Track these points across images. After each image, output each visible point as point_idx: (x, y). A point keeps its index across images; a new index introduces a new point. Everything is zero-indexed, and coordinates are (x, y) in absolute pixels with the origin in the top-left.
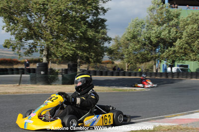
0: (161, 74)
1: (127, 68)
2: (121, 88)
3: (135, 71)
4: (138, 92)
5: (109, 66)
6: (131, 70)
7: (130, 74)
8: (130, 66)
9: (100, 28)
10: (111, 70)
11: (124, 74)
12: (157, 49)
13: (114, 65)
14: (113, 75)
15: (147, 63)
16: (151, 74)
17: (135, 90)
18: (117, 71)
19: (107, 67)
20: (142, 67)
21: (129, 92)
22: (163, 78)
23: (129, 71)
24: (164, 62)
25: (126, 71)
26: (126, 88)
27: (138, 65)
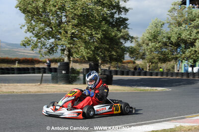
0: (182, 74)
1: (148, 68)
2: (142, 88)
3: (156, 71)
4: (159, 92)
5: (130, 66)
6: (152, 69)
7: (151, 74)
8: (151, 66)
9: (122, 27)
10: (133, 70)
11: (145, 74)
12: (179, 49)
13: (135, 65)
14: (134, 75)
15: (169, 63)
16: (172, 74)
17: (156, 90)
18: (138, 71)
19: (129, 66)
20: (163, 67)
21: (150, 92)
22: (185, 78)
23: (151, 71)
24: (185, 63)
25: (148, 70)
26: (147, 88)
27: (159, 65)
